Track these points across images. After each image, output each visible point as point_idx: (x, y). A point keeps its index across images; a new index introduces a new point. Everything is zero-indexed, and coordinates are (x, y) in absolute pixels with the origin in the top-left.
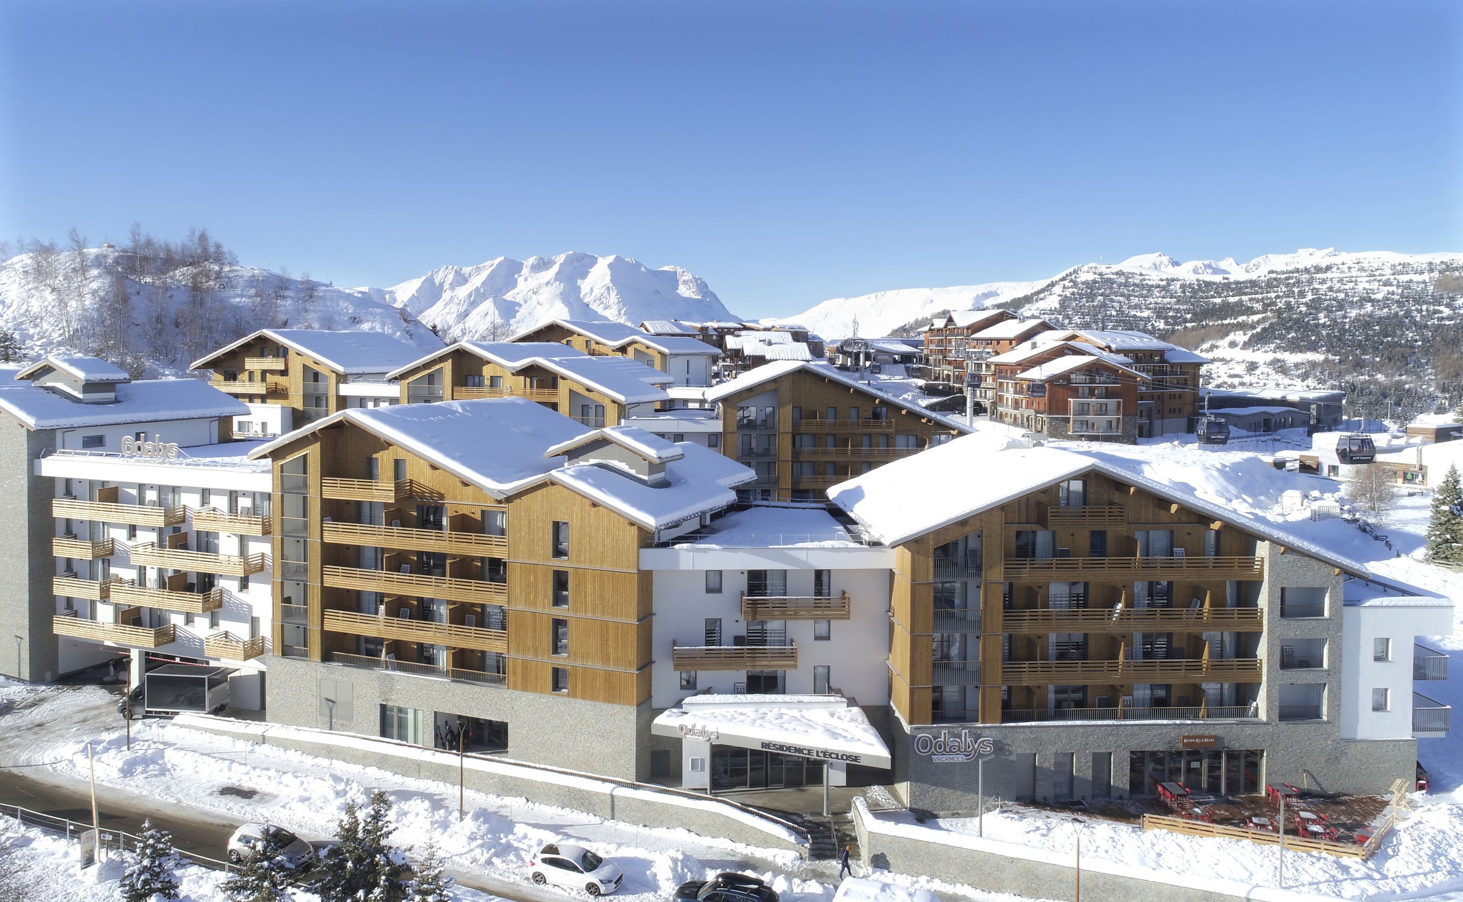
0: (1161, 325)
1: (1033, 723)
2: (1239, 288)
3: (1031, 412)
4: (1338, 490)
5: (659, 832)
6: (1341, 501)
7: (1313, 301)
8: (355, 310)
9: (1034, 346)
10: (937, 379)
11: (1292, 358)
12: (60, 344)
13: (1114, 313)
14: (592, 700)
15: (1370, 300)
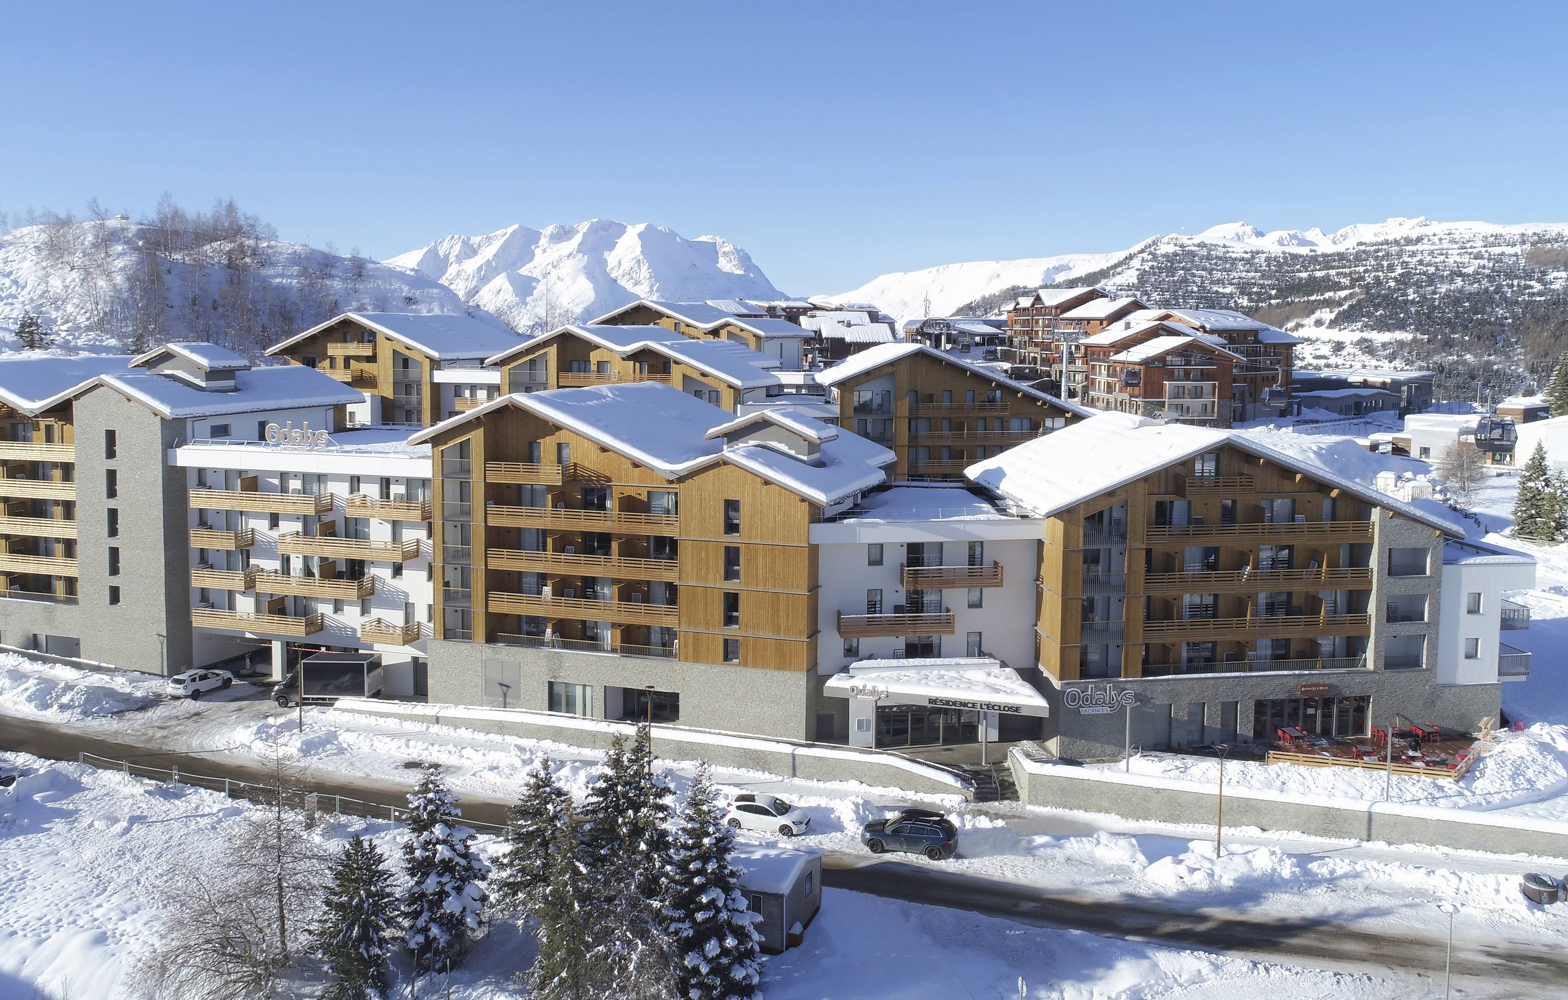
0: (1244, 302)
1: (1170, 677)
2: (1327, 261)
3: (1126, 396)
4: (1430, 472)
5: (835, 785)
6: (1433, 482)
7: (1402, 275)
8: (410, 290)
9: (1128, 326)
10: (1022, 362)
11: (1379, 337)
12: (89, 329)
13: (1195, 289)
14: (763, 667)
15: (1461, 274)
